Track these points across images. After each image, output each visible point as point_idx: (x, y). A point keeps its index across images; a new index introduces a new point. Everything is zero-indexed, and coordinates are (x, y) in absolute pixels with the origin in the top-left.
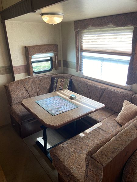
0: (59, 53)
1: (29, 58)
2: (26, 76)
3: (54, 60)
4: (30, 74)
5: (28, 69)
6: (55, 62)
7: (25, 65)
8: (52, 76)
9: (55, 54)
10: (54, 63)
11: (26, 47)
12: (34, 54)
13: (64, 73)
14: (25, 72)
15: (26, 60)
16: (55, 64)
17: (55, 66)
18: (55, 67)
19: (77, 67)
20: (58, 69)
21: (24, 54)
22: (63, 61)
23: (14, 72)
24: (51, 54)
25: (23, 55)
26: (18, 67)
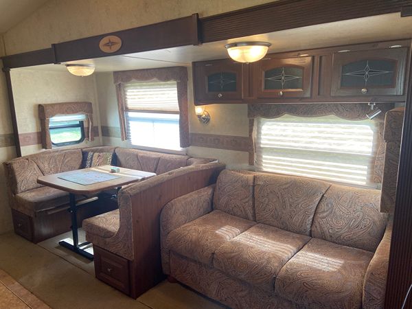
0: (94, 115)
1: (46, 121)
2: (39, 149)
3: (85, 125)
4: (46, 145)
5: (42, 138)
6: (88, 128)
7: (38, 133)
8: (84, 150)
9: (87, 115)
10: (86, 130)
11: (40, 105)
12: (53, 116)
13: (104, 146)
14: (38, 143)
15: (39, 125)
16: (88, 132)
17: (88, 134)
18: (88, 137)
19: (122, 134)
20: (92, 139)
21: (37, 116)
22: (102, 127)
23: (21, 143)
24: (80, 116)
25: (35, 116)
26: (27, 136)
